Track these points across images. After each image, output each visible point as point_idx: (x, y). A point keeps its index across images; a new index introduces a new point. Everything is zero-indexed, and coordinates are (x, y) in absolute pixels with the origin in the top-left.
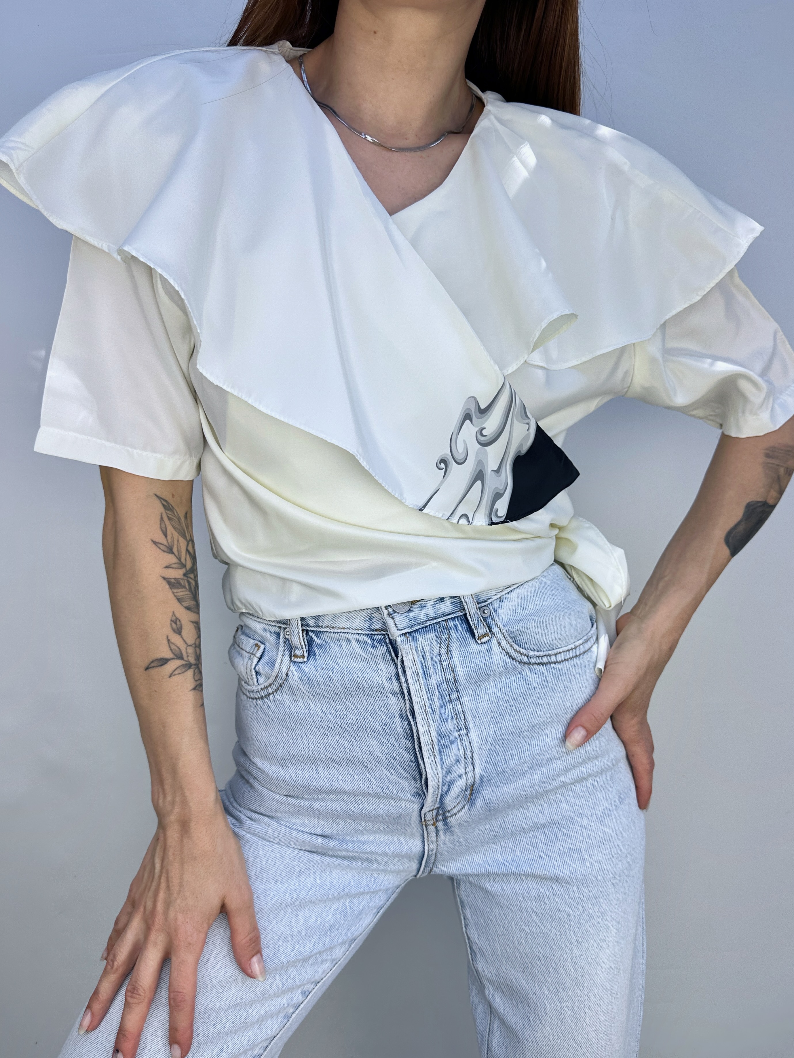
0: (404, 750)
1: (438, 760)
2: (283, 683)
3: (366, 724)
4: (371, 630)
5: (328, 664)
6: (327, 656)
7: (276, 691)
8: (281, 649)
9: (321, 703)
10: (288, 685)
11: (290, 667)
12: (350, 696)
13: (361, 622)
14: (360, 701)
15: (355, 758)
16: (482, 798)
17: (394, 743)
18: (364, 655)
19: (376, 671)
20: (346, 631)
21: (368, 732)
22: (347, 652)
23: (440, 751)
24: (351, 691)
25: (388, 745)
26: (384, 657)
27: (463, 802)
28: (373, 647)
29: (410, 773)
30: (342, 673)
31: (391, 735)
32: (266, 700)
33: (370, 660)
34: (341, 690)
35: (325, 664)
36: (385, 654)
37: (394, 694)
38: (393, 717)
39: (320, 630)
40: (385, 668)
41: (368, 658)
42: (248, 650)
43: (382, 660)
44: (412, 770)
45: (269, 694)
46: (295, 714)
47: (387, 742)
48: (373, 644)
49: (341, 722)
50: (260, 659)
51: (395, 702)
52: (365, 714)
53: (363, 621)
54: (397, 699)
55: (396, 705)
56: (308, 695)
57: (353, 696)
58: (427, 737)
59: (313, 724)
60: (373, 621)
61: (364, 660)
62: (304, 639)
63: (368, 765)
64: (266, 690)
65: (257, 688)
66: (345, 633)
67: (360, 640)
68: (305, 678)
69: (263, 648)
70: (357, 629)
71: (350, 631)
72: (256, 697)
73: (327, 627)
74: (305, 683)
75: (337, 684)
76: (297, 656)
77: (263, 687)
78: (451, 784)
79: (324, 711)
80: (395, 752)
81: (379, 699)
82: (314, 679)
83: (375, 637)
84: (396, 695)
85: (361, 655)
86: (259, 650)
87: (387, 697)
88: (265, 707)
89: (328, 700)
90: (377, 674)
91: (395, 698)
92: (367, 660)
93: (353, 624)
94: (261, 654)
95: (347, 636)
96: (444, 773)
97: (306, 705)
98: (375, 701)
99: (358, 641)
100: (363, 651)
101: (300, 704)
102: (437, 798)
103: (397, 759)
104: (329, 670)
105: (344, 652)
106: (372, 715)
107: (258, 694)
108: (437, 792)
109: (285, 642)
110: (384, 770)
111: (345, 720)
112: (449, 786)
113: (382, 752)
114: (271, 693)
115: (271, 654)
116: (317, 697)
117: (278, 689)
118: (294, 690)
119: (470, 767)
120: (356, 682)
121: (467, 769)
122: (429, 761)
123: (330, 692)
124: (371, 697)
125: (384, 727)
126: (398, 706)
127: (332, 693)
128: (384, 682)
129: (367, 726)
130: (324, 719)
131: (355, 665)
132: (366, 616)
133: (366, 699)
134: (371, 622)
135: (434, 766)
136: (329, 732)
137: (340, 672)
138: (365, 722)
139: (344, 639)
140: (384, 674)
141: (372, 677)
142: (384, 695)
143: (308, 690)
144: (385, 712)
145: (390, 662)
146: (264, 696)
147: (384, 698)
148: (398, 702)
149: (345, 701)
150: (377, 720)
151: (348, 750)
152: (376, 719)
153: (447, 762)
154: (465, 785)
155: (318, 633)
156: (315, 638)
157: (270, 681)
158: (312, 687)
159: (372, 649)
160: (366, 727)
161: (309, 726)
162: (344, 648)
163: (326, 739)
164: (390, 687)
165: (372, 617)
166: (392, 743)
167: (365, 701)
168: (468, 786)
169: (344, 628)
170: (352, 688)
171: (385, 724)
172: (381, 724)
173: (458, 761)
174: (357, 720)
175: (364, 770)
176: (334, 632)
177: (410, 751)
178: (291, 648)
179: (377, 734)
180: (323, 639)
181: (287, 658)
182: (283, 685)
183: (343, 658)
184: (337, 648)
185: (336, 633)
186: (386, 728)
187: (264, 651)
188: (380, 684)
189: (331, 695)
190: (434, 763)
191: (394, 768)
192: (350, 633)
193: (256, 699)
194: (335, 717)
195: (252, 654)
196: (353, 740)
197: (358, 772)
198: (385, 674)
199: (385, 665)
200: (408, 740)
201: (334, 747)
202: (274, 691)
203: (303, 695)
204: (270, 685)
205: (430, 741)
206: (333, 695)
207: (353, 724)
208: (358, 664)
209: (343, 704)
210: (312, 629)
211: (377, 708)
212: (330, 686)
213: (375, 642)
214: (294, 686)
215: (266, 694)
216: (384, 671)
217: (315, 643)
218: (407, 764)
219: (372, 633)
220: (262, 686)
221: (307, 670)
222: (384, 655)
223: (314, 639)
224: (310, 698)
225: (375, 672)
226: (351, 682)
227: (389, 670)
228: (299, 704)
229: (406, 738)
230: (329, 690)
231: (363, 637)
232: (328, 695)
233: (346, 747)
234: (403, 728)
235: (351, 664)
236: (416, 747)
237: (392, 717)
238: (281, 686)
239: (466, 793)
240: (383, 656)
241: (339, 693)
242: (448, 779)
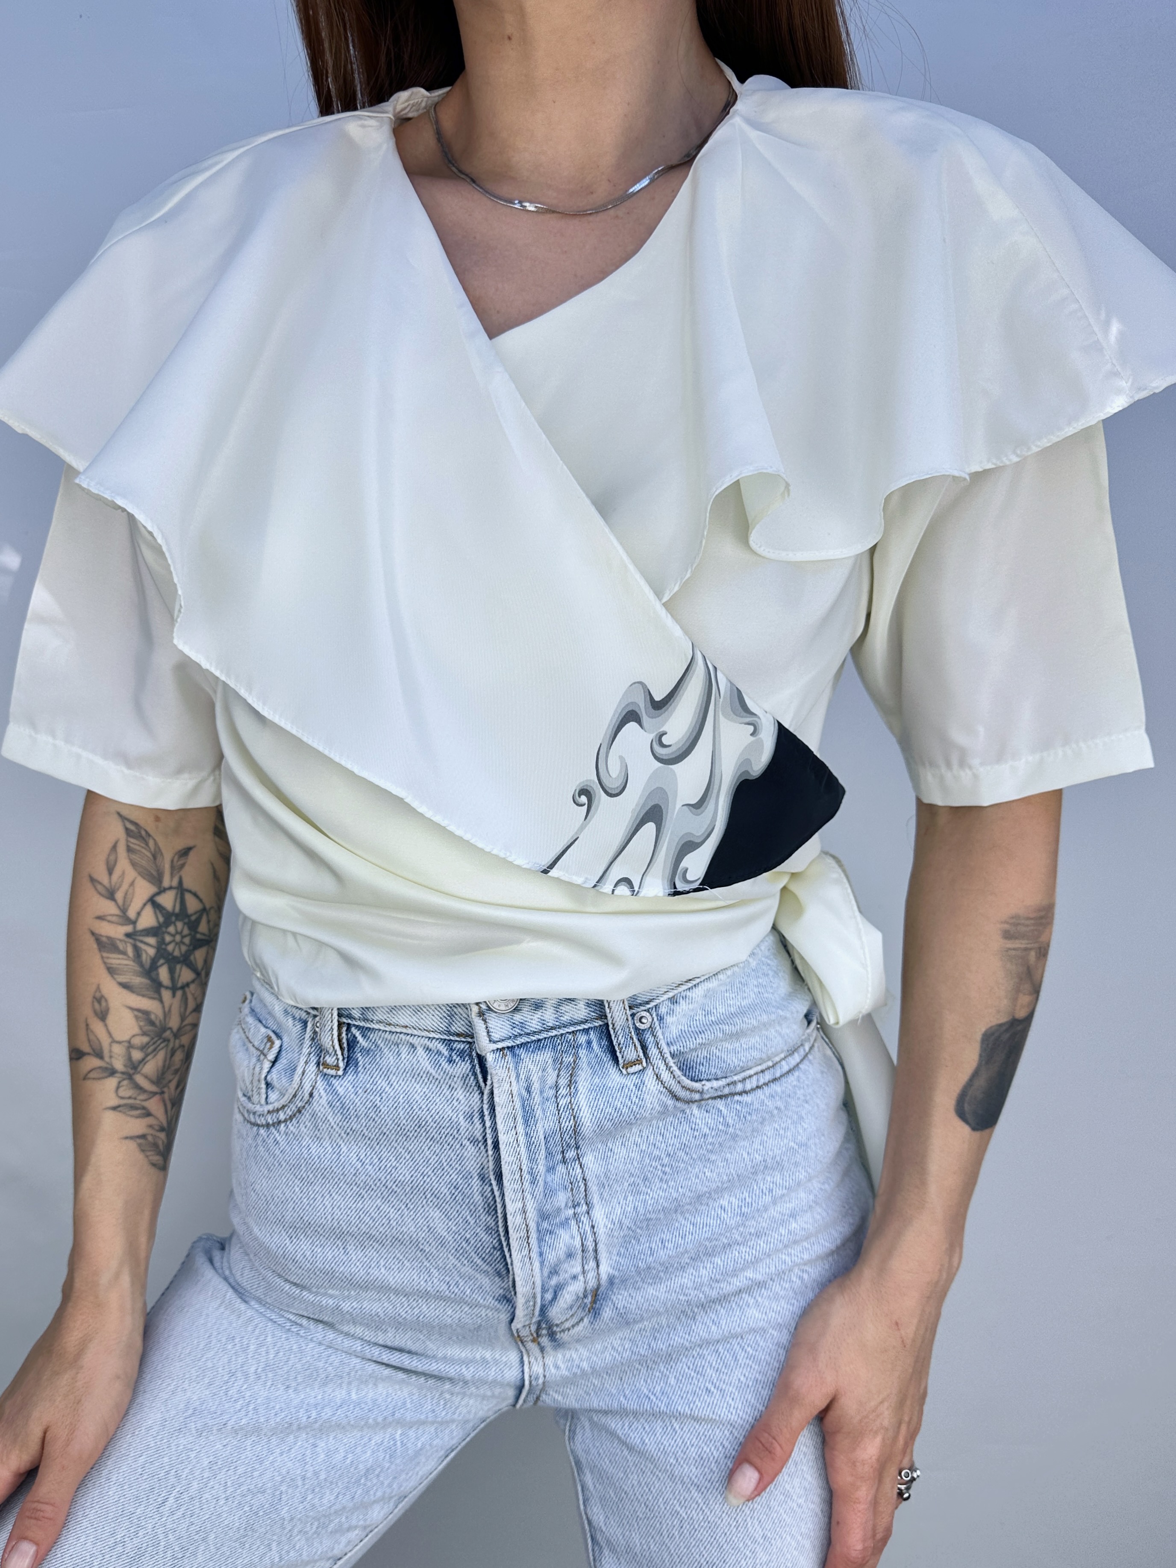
0: (484, 1229)
1: (534, 1255)
2: (304, 1106)
3: (425, 1184)
4: (450, 1033)
5: (375, 1082)
6: (375, 1070)
7: (291, 1118)
8: (306, 1050)
9: (359, 1145)
10: (310, 1111)
11: (316, 1083)
12: (404, 1138)
13: (435, 1019)
14: (419, 1148)
15: (405, 1236)
16: (612, 1307)
17: (468, 1217)
18: (434, 1074)
19: (450, 1101)
20: (409, 1031)
21: (428, 1197)
22: (406, 1065)
23: (540, 1240)
24: (406, 1130)
25: (458, 1220)
26: (465, 1080)
27: (580, 1314)
28: (450, 1061)
29: (493, 1265)
30: (395, 1100)
31: (464, 1205)
32: (274, 1130)
33: (442, 1082)
34: (391, 1128)
35: (371, 1082)
36: (468, 1075)
37: (474, 1141)
38: (469, 1177)
39: (369, 1026)
40: (465, 1098)
41: (439, 1078)
42: (256, 1044)
43: (462, 1084)
44: (495, 1260)
45: (279, 1122)
46: (316, 1158)
47: (457, 1216)
48: (450, 1056)
49: (385, 1178)
50: (274, 1063)
51: (474, 1154)
52: (425, 1168)
53: (439, 1018)
54: (477, 1148)
55: (475, 1159)
56: (339, 1132)
57: (408, 1139)
58: (519, 1219)
59: (342, 1178)
60: (454, 1019)
61: (433, 1081)
62: (340, 1041)
63: (425, 1248)
64: (275, 1114)
65: (262, 1109)
66: (408, 1034)
67: (430, 1048)
68: (338, 1104)
69: (279, 1045)
70: (427, 1031)
71: (415, 1032)
72: (259, 1122)
73: (380, 1022)
74: (336, 1112)
75: (386, 1118)
76: (328, 1065)
77: (271, 1109)
78: (557, 1290)
79: (361, 1158)
80: (469, 1231)
81: (449, 1147)
82: (351, 1108)
83: (455, 1046)
84: (476, 1144)
85: (428, 1073)
86: (273, 1049)
87: (461, 1145)
88: (270, 1141)
89: (369, 1142)
90: (450, 1106)
91: (473, 1148)
92: (438, 1081)
93: (422, 1021)
94: (275, 1056)
95: (411, 1040)
96: (546, 1274)
97: (334, 1146)
98: (443, 1150)
99: (428, 1049)
100: (433, 1066)
101: (326, 1143)
102: (533, 1310)
103: (472, 1243)
104: (375, 1093)
105: (403, 1064)
106: (436, 1171)
107: (263, 1119)
108: (531, 1303)
109: (313, 1039)
110: (451, 1258)
111: (393, 1176)
112: (555, 1292)
113: (449, 1229)
114: (283, 1120)
115: (290, 1055)
116: (353, 1136)
117: (295, 1115)
118: (319, 1121)
119: (592, 1264)
120: (416, 1117)
121: (586, 1267)
122: (520, 1257)
123: (373, 1130)
124: (438, 1142)
125: (453, 1192)
126: (478, 1161)
127: (377, 1131)
128: (460, 1119)
129: (427, 1187)
130: (359, 1171)
131: (419, 1091)
132: (445, 1010)
133: (429, 1145)
134: (451, 1021)
135: (528, 1265)
136: (366, 1192)
137: (392, 1099)
138: (425, 1182)
139: (406, 1043)
140: (461, 1108)
141: (442, 1111)
142: (457, 1141)
143: (340, 1124)
144: (456, 1169)
145: (473, 1090)
146: (271, 1123)
147: (457, 1147)
148: (478, 1154)
149: (396, 1145)
150: (443, 1180)
151: (395, 1223)
152: (443, 1178)
153: (551, 1257)
154: (582, 1290)
155: (364, 1031)
156: (360, 1038)
157: (283, 1102)
158: (347, 1120)
159: (447, 1064)
160: (425, 1190)
161: (336, 1180)
162: (403, 1058)
163: (361, 1202)
164: (468, 1130)
165: (453, 1013)
166: (464, 1217)
167: (427, 1148)
168: (589, 1291)
169: (407, 1026)
170: (409, 1126)
171: (455, 1187)
172: (449, 1186)
173: (570, 1255)
174: (412, 1176)
175: (420, 1255)
176: (390, 1032)
177: (493, 1232)
178: (320, 1051)
179: (442, 1201)
180: (373, 1041)
181: (312, 1068)
182: (303, 1111)
183: (400, 1075)
184: (392, 1057)
185: (393, 1033)
186: (456, 1193)
187: (280, 1051)
188: (453, 1123)
189: (374, 1134)
190: (527, 1260)
191: (466, 1256)
192: (415, 1036)
193: (258, 1125)
194: (377, 1169)
195: (262, 1052)
196: (403, 1207)
197: (410, 1256)
198: (463, 1108)
199: (465, 1092)
200: (490, 1214)
201: (372, 1217)
202: (288, 1117)
203: (332, 1131)
204: (283, 1107)
205: (524, 1225)
206: (378, 1135)
207: (404, 1183)
208: (423, 1086)
209: (393, 1149)
210: (356, 1023)
211: (444, 1160)
212: (374, 1120)
213: (453, 1054)
214: (319, 1114)
215: (275, 1120)
216: (462, 1102)
217: (358, 1045)
218: (487, 1251)
219: (451, 1038)
220: (270, 1107)
221: (341, 1091)
222: (465, 1076)
223: (358, 1039)
224: (342, 1137)
225: (448, 1103)
226: (408, 1117)
227: (471, 1102)
228: (324, 1144)
229: (488, 1211)
230: (372, 1126)
231: (436, 1044)
232: (370, 1134)
233: (392, 1217)
234: (483, 1195)
235: (411, 1085)
236: (501, 1230)
237: (467, 1176)
238: (299, 1111)
239: (586, 1301)
240: (465, 1078)
241: (387, 1133)
242: (554, 1281)
